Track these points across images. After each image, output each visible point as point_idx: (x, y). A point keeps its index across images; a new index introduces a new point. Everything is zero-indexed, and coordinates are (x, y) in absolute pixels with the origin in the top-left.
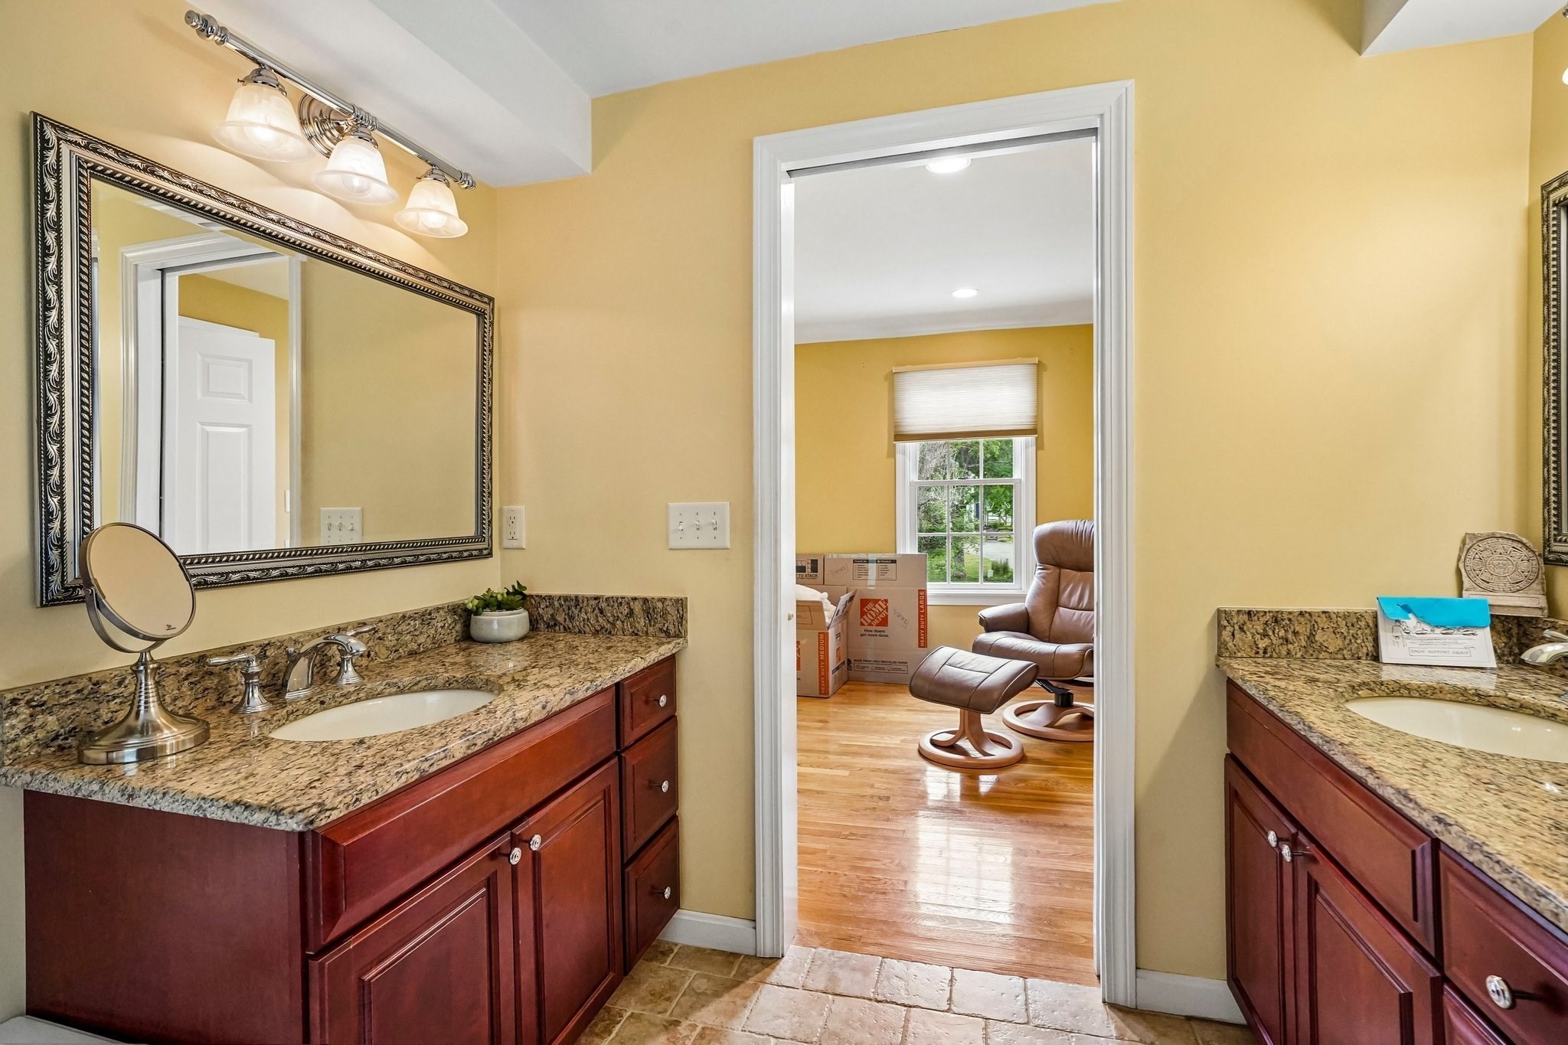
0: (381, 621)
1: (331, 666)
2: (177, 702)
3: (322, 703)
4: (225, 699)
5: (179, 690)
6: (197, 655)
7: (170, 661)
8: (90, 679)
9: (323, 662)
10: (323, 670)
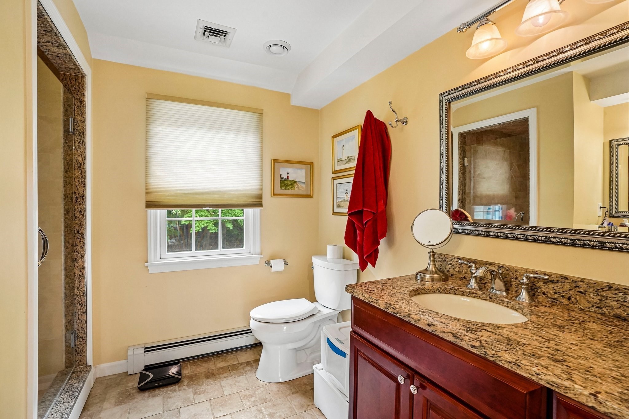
0: (583, 282)
1: (539, 292)
2: (466, 274)
3: (490, 298)
4: (482, 282)
5: (467, 270)
6: (473, 260)
7: (465, 259)
8: (444, 256)
9: (533, 288)
10: (533, 292)
